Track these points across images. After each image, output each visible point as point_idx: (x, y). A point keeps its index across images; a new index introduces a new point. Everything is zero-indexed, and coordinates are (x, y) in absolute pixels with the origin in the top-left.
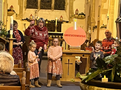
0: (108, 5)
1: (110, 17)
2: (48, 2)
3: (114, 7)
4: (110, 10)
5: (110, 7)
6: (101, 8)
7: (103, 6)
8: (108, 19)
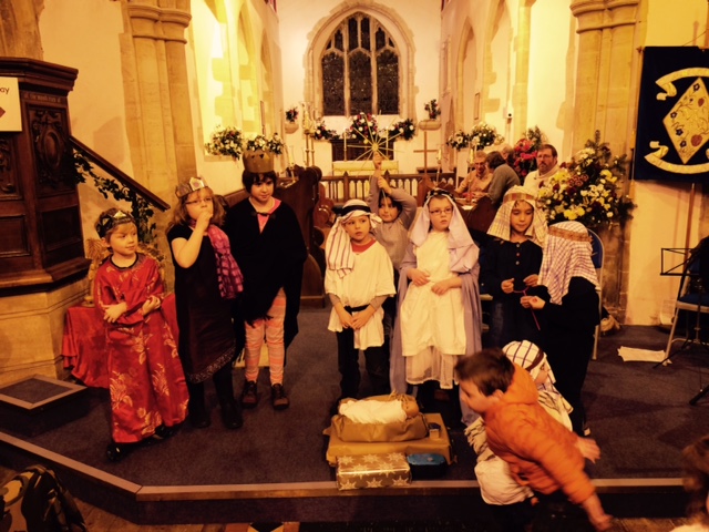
0: (509, 85)
1: (515, 112)
2: (365, 99)
3: (526, 87)
4: (514, 97)
5: (515, 88)
6: (483, 100)
7: (488, 93)
8: (509, 120)
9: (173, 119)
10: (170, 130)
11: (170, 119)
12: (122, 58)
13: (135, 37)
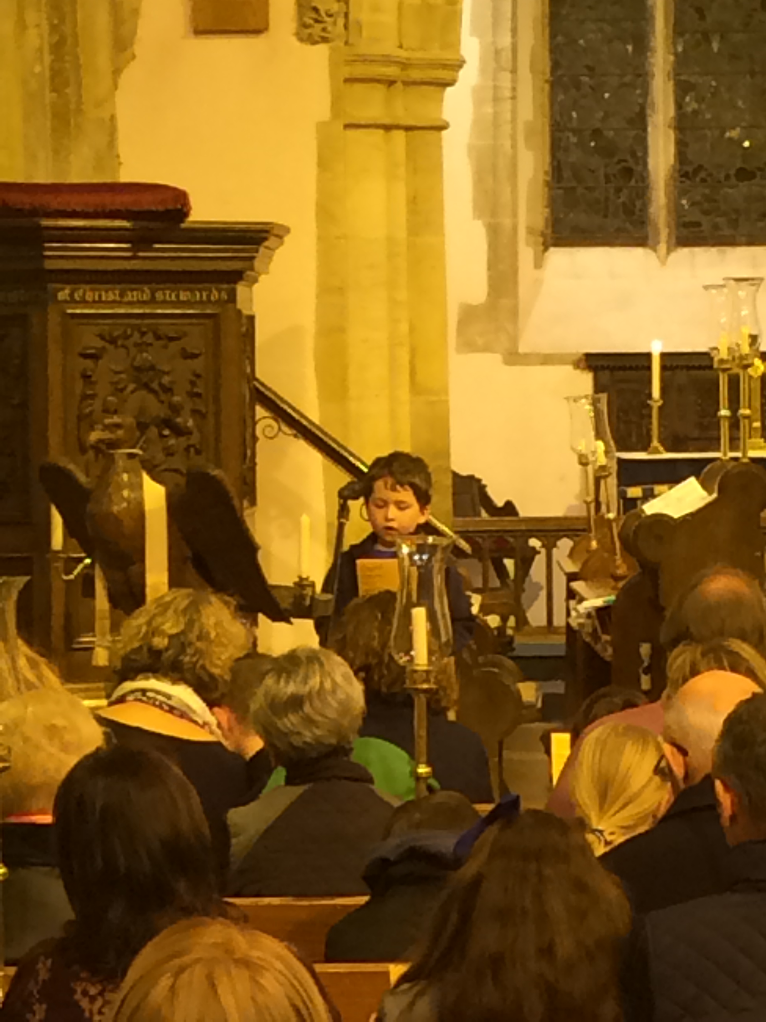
2: (744, 175)
9: (412, 329)
10: (404, 356)
11: (404, 327)
12: (320, 181)
13: (347, 126)
